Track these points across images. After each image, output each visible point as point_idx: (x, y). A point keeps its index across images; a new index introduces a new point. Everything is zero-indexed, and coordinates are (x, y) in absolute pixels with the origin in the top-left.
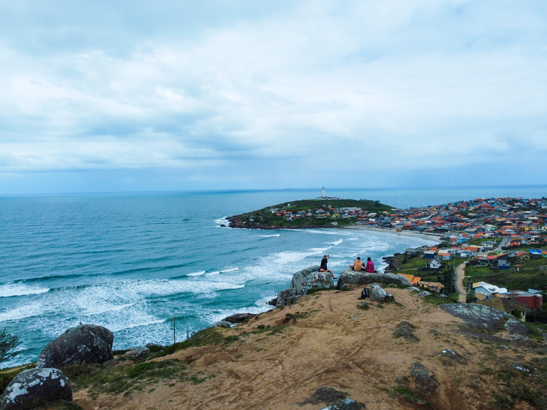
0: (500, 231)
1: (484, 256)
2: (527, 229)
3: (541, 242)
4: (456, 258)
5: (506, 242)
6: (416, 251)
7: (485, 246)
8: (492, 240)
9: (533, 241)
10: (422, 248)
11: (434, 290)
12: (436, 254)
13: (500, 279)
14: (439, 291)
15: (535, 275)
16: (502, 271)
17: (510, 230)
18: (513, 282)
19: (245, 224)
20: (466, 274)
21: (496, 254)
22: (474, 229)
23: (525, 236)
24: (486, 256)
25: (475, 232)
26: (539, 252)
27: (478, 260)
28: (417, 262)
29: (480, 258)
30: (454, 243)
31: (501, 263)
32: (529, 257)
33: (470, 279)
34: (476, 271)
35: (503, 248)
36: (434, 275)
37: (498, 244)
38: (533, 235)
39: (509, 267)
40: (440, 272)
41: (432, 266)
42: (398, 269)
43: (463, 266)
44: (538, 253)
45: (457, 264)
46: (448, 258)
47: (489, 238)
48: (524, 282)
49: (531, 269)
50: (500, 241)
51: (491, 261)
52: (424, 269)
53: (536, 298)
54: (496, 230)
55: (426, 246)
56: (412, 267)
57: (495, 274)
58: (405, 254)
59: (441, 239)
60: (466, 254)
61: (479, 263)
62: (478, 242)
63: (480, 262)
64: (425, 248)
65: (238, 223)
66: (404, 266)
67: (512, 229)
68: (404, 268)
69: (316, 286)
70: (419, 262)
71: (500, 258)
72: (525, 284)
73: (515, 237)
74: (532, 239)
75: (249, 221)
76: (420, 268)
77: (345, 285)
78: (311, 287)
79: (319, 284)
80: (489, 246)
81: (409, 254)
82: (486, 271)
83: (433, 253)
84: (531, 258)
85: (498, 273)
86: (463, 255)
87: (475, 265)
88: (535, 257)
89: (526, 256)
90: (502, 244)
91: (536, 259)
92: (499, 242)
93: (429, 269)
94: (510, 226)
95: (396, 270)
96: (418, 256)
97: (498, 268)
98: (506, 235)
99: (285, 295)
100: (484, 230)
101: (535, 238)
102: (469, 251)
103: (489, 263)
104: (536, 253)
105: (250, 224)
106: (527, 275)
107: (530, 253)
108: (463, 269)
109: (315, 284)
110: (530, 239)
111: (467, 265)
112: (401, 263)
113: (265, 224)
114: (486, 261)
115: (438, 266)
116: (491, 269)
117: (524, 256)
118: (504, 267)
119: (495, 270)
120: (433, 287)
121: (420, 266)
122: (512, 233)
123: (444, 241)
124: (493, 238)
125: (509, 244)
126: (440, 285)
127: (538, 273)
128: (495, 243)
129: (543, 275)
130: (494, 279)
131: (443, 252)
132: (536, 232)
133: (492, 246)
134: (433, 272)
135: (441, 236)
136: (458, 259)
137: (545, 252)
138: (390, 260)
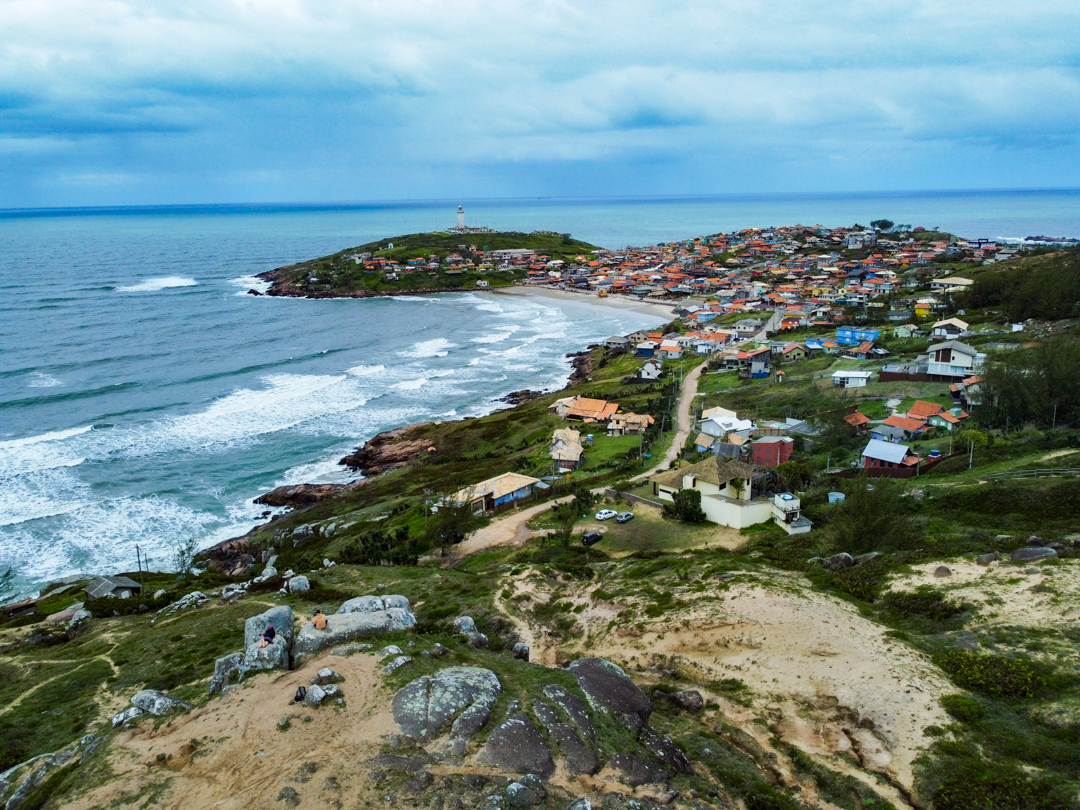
0: (773, 296)
1: (732, 352)
2: (816, 293)
3: (830, 321)
4: (689, 355)
5: (775, 323)
6: (626, 340)
7: (742, 329)
8: (755, 316)
9: (819, 319)
10: (636, 336)
11: (636, 428)
12: (657, 347)
13: (750, 397)
14: (644, 430)
15: (803, 389)
16: (757, 383)
17: (790, 294)
18: (768, 405)
19: (301, 288)
20: (699, 389)
21: (753, 347)
22: (731, 293)
23: (809, 308)
24: (736, 352)
25: (733, 299)
26: (820, 343)
27: (722, 360)
28: (624, 365)
29: (727, 358)
30: (692, 323)
31: (757, 367)
32: (803, 354)
33: (704, 399)
34: (716, 383)
35: (770, 335)
36: (646, 392)
37: (763, 325)
38: (821, 306)
39: (769, 374)
40: (657, 386)
41: (644, 375)
42: (590, 379)
43: (697, 371)
44: (818, 347)
45: (689, 368)
46: (676, 356)
47: (751, 312)
48: (783, 404)
49: (801, 377)
50: (769, 318)
51: (742, 363)
52: (632, 381)
54: (767, 293)
55: (643, 332)
56: (613, 375)
57: (744, 387)
58: (607, 348)
59: (675, 312)
60: (706, 347)
61: (724, 366)
62: (733, 320)
63: (725, 363)
64: (641, 336)
65: (284, 285)
66: (601, 372)
67: (792, 293)
68: (600, 378)
70: (626, 364)
71: (757, 357)
72: (785, 407)
73: (795, 311)
74: (818, 315)
75: (309, 283)
76: (626, 379)
77: (300, 654)
78: (248, 668)
79: (259, 665)
80: (748, 329)
81: (613, 346)
82: (729, 383)
83: (652, 347)
84: (806, 354)
85: (749, 387)
86: (701, 349)
87: (717, 369)
88: (813, 352)
89: (799, 352)
90: (769, 327)
91: (813, 357)
92: (765, 320)
93: (639, 380)
94: (791, 286)
95: (587, 381)
96: (626, 353)
97: (751, 376)
98: (781, 303)
99: (223, 667)
100: (747, 294)
101: (824, 313)
102: (711, 341)
103: (740, 365)
104: (815, 346)
105: (312, 287)
106: (792, 389)
107: (806, 347)
108: (697, 379)
109: (253, 664)
110: (815, 314)
111: (705, 370)
112: (598, 365)
113: (342, 288)
114: (736, 362)
115: (655, 374)
116: (740, 378)
117: (795, 352)
118: (760, 375)
119: (745, 380)
120: (633, 424)
121: (629, 372)
122: (790, 301)
123: (678, 316)
124: (758, 313)
125: (780, 326)
126: (646, 419)
127: (809, 386)
128: (758, 322)
129: (815, 390)
130: (740, 398)
131: (670, 344)
132: (828, 299)
133: (752, 329)
134: (644, 386)
135: (675, 305)
136: (694, 357)
137: (828, 344)
138: (579, 360)
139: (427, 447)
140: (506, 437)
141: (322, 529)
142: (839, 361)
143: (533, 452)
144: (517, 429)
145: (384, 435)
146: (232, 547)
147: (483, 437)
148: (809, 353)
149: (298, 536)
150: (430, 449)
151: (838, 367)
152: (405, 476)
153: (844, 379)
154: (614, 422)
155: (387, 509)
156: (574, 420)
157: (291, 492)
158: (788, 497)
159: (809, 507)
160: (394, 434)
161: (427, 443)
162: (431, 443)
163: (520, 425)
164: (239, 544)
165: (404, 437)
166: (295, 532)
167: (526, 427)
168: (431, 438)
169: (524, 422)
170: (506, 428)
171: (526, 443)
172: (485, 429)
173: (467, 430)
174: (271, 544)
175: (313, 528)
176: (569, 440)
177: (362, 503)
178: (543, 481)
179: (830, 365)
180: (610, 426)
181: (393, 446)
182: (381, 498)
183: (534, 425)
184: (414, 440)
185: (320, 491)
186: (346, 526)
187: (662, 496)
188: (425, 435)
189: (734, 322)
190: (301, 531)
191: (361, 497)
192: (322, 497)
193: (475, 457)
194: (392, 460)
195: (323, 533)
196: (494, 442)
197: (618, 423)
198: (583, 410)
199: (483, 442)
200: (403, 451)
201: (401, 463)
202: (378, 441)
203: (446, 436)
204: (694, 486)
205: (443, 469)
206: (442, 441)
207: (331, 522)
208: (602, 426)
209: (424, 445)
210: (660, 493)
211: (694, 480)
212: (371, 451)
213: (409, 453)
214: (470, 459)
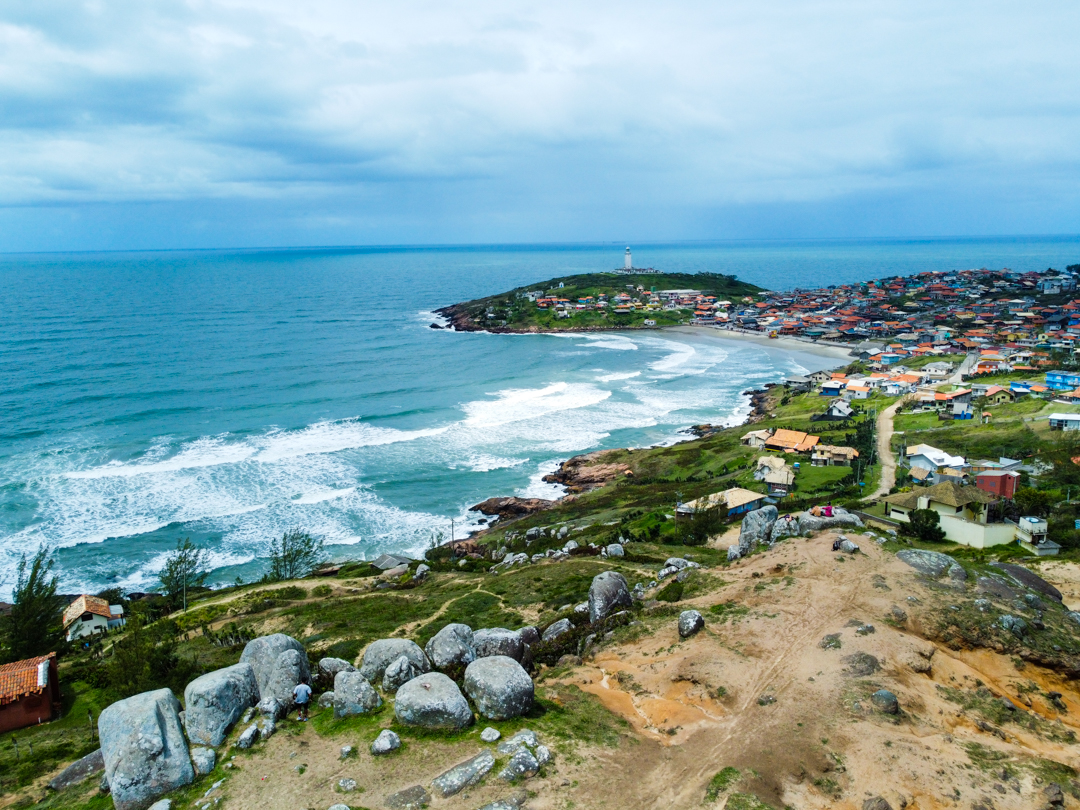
0: (961, 340)
1: (929, 393)
2: (1011, 338)
3: (1033, 366)
4: (878, 394)
5: (970, 367)
6: (806, 380)
7: (933, 372)
8: (946, 359)
9: (1019, 364)
10: (817, 376)
11: (842, 460)
12: (843, 387)
13: (954, 437)
14: (849, 462)
15: (1014, 431)
16: (958, 424)
17: (981, 339)
18: (976, 444)
19: (479, 323)
20: (896, 427)
21: (950, 390)
22: (914, 336)
23: (1006, 353)
24: (932, 393)
25: (917, 343)
26: (1027, 387)
27: (918, 400)
28: (809, 403)
29: (923, 398)
30: (875, 365)
31: (959, 408)
32: (1008, 397)
33: (903, 437)
34: (913, 422)
35: (966, 378)
36: (839, 428)
37: (955, 368)
38: (1020, 351)
39: (972, 416)
40: (851, 424)
41: (835, 413)
42: (773, 416)
43: (890, 411)
44: (1025, 390)
45: (882, 408)
46: (864, 396)
47: (940, 355)
48: (993, 444)
49: (1010, 419)
50: (961, 362)
51: (941, 404)
52: (822, 418)
53: (1008, 477)
54: (954, 337)
55: (824, 371)
56: (798, 412)
57: (946, 428)
58: (787, 386)
59: (854, 354)
60: (897, 388)
61: (920, 407)
62: (921, 363)
63: (920, 404)
64: (822, 375)
65: (464, 320)
66: (785, 409)
67: (984, 337)
68: (784, 415)
69: (785, 534)
70: (812, 400)
71: (957, 398)
72: (995, 447)
73: (989, 354)
74: (1018, 360)
75: (486, 319)
76: (815, 415)
77: (808, 530)
78: (779, 535)
80: (939, 372)
81: (793, 385)
82: (930, 424)
83: (838, 386)
84: (1012, 397)
85: (951, 427)
86: (891, 390)
87: (912, 409)
88: (1019, 396)
89: (1004, 395)
90: (963, 370)
91: (1020, 400)
92: (958, 364)
93: (830, 417)
94: (981, 331)
95: (770, 417)
96: (809, 391)
97: (952, 417)
98: (973, 348)
99: (748, 539)
100: (932, 338)
101: (1025, 358)
102: (902, 382)
103: (938, 406)
104: (1020, 389)
105: (489, 322)
106: (1001, 431)
107: (1012, 390)
108: (892, 418)
109: (784, 532)
110: (1013, 359)
111: (899, 410)
112: (779, 403)
113: (517, 324)
114: (933, 403)
115: (847, 412)
116: (941, 419)
117: (1000, 395)
118: (962, 416)
119: (946, 421)
120: (839, 455)
121: (815, 410)
122: (983, 346)
123: (857, 358)
124: (949, 357)
125: (975, 369)
126: (851, 452)
127: (1020, 428)
128: (950, 366)
129: (1028, 432)
130: (943, 437)
131: (856, 383)
132: (1028, 345)
133: (944, 373)
134: (838, 423)
135: (852, 348)
136: (884, 397)
137: (1037, 385)
138: (758, 398)
139: (623, 471)
140: (700, 464)
141: (553, 532)
142: (1051, 405)
143: (739, 475)
144: (710, 458)
145: (579, 458)
146: (460, 547)
147: (679, 463)
148: (1016, 397)
149: (530, 537)
150: (627, 472)
151: (1051, 410)
152: (612, 493)
153: (1062, 421)
154: (819, 453)
155: (616, 516)
156: (771, 448)
157: (503, 503)
158: (1034, 520)
159: (1055, 531)
160: (589, 457)
161: (621, 467)
162: (627, 466)
163: (713, 454)
164: (467, 545)
165: (599, 461)
166: (528, 533)
167: (719, 456)
168: (626, 463)
169: (717, 452)
170: (699, 456)
171: (727, 469)
172: (678, 456)
173: (660, 456)
174: (502, 544)
175: (545, 531)
176: (774, 467)
177: (577, 514)
178: (770, 497)
179: (1041, 409)
180: (814, 456)
181: (590, 468)
182: (594, 511)
183: (728, 454)
184: (609, 463)
185: (529, 503)
186: (581, 529)
187: (894, 515)
188: (619, 459)
189: (924, 365)
190: (533, 533)
191: (572, 510)
192: (532, 509)
193: (677, 480)
194: (589, 481)
195: (555, 536)
196: (690, 468)
197: (822, 453)
198: (782, 442)
199: (679, 468)
200: (600, 473)
201: (599, 484)
202: (574, 463)
203: (641, 461)
204: (929, 506)
205: (649, 488)
206: (637, 466)
207: (561, 526)
208: (806, 455)
209: (620, 468)
210: (893, 513)
211: (930, 502)
212: (570, 471)
213: (605, 475)
214: (672, 482)
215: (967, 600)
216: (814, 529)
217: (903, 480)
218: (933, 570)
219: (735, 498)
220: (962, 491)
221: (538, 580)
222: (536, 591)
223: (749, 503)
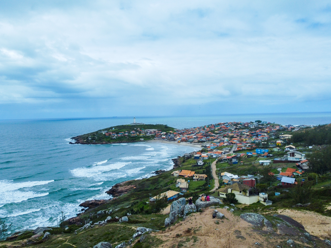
0: (231, 141)
1: (225, 157)
2: (244, 140)
3: (251, 148)
4: (211, 158)
5: (235, 148)
6: (190, 155)
7: (225, 151)
8: (228, 147)
9: (247, 147)
10: (193, 153)
11: (202, 178)
12: (200, 156)
13: (234, 169)
14: (205, 179)
15: (250, 166)
16: (234, 165)
17: (236, 141)
18: (240, 171)
19: (86, 141)
20: (217, 167)
21: (230, 155)
22: (218, 141)
23: (244, 144)
24: (226, 157)
25: (219, 142)
26: (251, 153)
27: (222, 159)
28: (191, 161)
29: (223, 158)
30: (209, 149)
31: (234, 160)
32: (247, 157)
33: (219, 170)
34: (222, 166)
35: (234, 152)
36: (200, 169)
37: (231, 149)
38: (247, 144)
39: (238, 163)
40: (204, 167)
41: (199, 164)
42: (181, 166)
43: (215, 163)
44: (251, 154)
45: (212, 162)
46: (206, 158)
47: (226, 146)
48: (245, 171)
49: (248, 163)
50: (232, 147)
51: (228, 160)
52: (195, 166)
53: (252, 180)
54: (229, 141)
55: (195, 152)
56: (188, 165)
57: (231, 167)
58: (184, 157)
59: (202, 147)
60: (216, 156)
61: (223, 161)
62: (221, 148)
63: (223, 160)
64: (194, 153)
65: (81, 141)
66: (184, 164)
67: (237, 140)
68: (184, 166)
69: (190, 211)
70: (192, 161)
71: (233, 158)
73: (239, 145)
75: (88, 140)
76: (193, 165)
77: (200, 208)
78: (188, 212)
79: (191, 210)
80: (227, 151)
81: (186, 156)
82: (226, 166)
83: (199, 156)
84: (248, 157)
86: (214, 156)
87: (220, 162)
88: (250, 156)
89: (246, 156)
90: (233, 150)
91: (250, 157)
92: (231, 148)
93: (197, 165)
94: (236, 138)
95: (180, 167)
96: (191, 158)
97: (232, 163)
98: (235, 143)
99: (174, 214)
100: (223, 141)
101: (249, 146)
102: (217, 154)
103: (228, 161)
104: (250, 154)
105: (89, 141)
106: (246, 167)
107: (247, 154)
108: (215, 165)
109: (189, 210)
110: (246, 146)
111: (217, 162)
112: (182, 162)
113: (99, 141)
114: (226, 160)
115: (202, 163)
116: (229, 164)
117: (244, 156)
118: (235, 163)
119: (231, 165)
120: (201, 177)
121: (193, 164)
122: (237, 142)
123: (204, 148)
124: (229, 146)
125: (236, 149)
126: (205, 176)
127: (251, 165)
128: (230, 148)
129: (254, 166)
130: (231, 169)
131: (204, 155)
132: (249, 142)
133: (228, 151)
134: (200, 167)
135: (202, 145)
136: (212, 159)
137: (254, 154)
138: (175, 161)
139: (133, 187)
140: (158, 183)
141: (107, 212)
142: (258, 158)
143: (171, 186)
144: (161, 181)
145: (118, 184)
146: (73, 220)
147: (151, 184)
148: (248, 156)
149: (99, 214)
150: (134, 188)
151: (259, 160)
152: (129, 196)
153: (262, 163)
154: (195, 177)
155: (129, 204)
156: (181, 177)
157: (90, 202)
158: (264, 194)
160: (122, 184)
161: (132, 186)
162: (134, 186)
163: (162, 180)
164: (76, 219)
165: (125, 185)
166: (98, 213)
167: (164, 180)
168: (134, 185)
169: (164, 179)
170: (158, 181)
171: (167, 184)
172: (151, 181)
173: (145, 182)
174: (88, 218)
175: (104, 212)
176: (182, 183)
177: (117, 204)
178: (181, 193)
179: (256, 159)
180: (194, 178)
181: (122, 187)
182: (122, 203)
183: (167, 179)
184: (128, 185)
185: (100, 202)
186: (117, 210)
187: (221, 196)
188: (132, 184)
189: (222, 149)
190: (100, 213)
191: (114, 203)
192: (101, 204)
193: (151, 189)
194: (122, 192)
195: (108, 213)
196: (155, 185)
197: (196, 177)
198: (184, 174)
199: (151, 185)
200: (125, 189)
201: (125, 193)
202: (117, 186)
203: (139, 184)
204: (231, 192)
205: (141, 193)
206: (138, 185)
207: (110, 209)
208: (191, 178)
209: (132, 187)
210: (220, 195)
211: (231, 190)
212: (115, 189)
213: (127, 189)
214: (149, 190)
215: (282, 240)
216: (202, 207)
217: (222, 184)
218: (258, 224)
219: (170, 194)
220: (241, 186)
221: (92, 236)
222: (90, 241)
223: (174, 195)
